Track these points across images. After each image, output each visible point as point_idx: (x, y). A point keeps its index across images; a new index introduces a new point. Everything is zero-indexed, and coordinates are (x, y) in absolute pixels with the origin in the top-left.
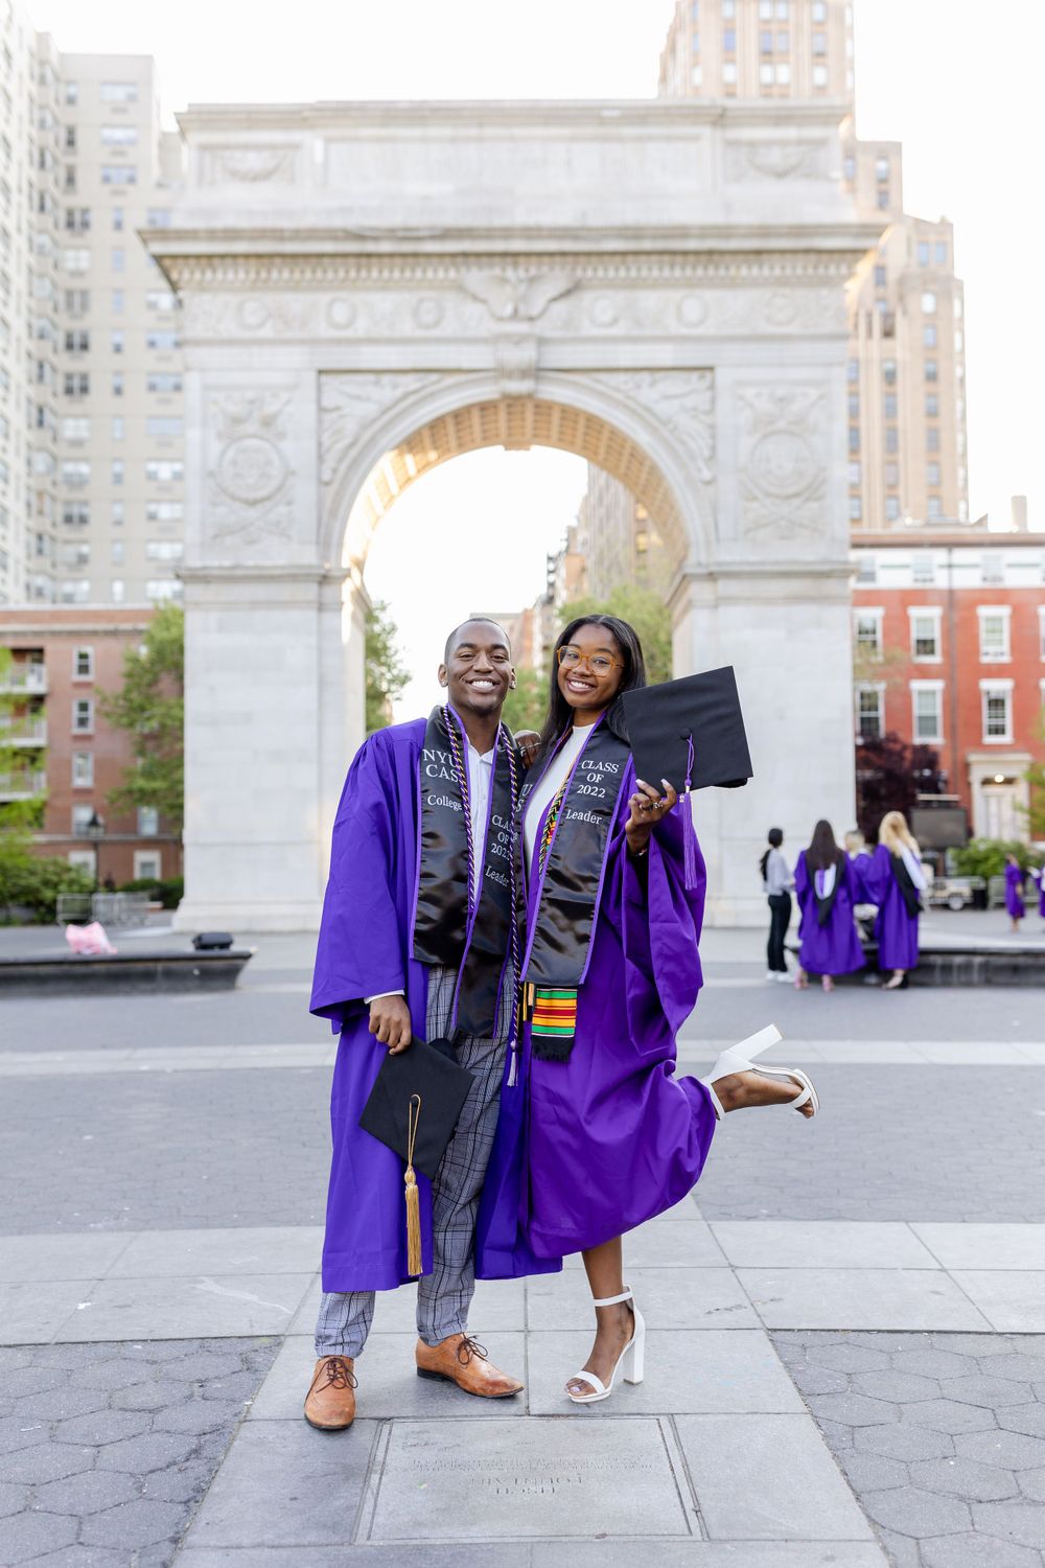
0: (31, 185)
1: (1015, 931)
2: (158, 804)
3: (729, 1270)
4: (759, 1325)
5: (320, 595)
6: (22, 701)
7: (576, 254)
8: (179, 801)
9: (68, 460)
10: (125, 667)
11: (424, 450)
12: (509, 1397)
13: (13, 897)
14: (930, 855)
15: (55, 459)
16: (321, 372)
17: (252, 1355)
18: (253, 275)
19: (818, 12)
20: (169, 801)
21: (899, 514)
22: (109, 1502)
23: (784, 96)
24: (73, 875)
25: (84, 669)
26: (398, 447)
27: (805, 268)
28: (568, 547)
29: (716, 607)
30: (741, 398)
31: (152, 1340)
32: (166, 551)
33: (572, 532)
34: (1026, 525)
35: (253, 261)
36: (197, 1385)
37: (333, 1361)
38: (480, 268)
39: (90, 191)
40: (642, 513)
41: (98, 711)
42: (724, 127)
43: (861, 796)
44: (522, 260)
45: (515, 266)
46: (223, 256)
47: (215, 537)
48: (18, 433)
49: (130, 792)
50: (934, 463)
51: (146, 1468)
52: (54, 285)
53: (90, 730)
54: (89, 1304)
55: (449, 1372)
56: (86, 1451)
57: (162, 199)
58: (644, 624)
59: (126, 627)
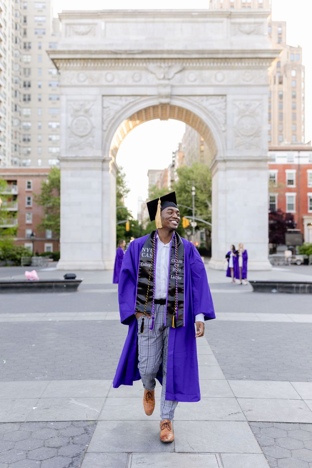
0: (13, 35)
2: (52, 229)
3: (235, 398)
4: (245, 420)
5: (102, 166)
6: (11, 197)
7: (184, 59)
8: (58, 228)
9: (24, 121)
10: (42, 187)
11: (135, 120)
13: (8, 257)
15: (20, 121)
16: (103, 96)
17: (88, 427)
18: (82, 65)
20: (55, 228)
21: (283, 141)
23: (250, 7)
24: (26, 251)
25: (29, 187)
26: (128, 119)
27: (256, 63)
28: (179, 149)
29: (226, 170)
30: (235, 105)
31: (56, 421)
32: (54, 150)
33: (180, 145)
35: (82, 61)
36: (71, 438)
38: (153, 63)
39: (31, 37)
40: (202, 139)
41: (33, 200)
42: (231, 18)
43: (270, 229)
44: (166, 60)
45: (164, 62)
46: (73, 59)
47: (70, 147)
48: (9, 113)
49: (43, 225)
50: (294, 124)
52: (20, 67)
53: (31, 206)
54: (36, 407)
56: (37, 462)
57: (54, 39)
58: (203, 175)
59: (42, 174)
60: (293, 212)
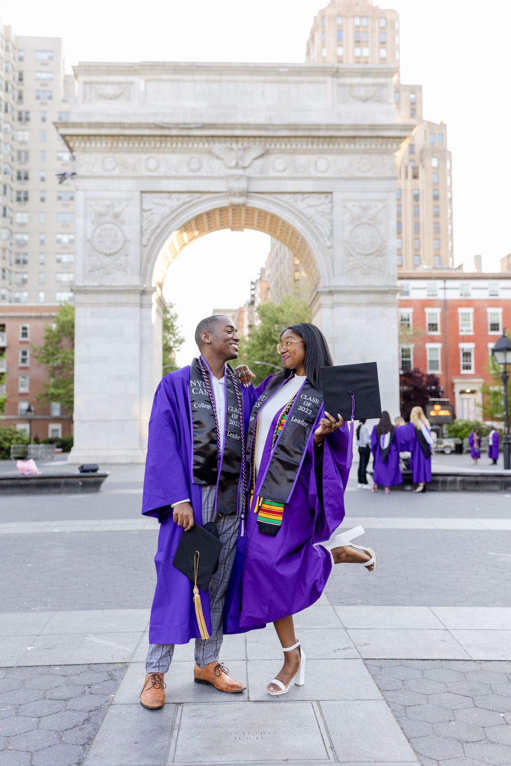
1: (476, 464)
2: (60, 401)
3: (344, 630)
4: (359, 657)
5: (141, 300)
7: (266, 137)
8: (71, 399)
9: (18, 233)
10: (45, 334)
11: (192, 231)
12: (239, 692)
14: (435, 427)
15: (11, 232)
16: (142, 192)
17: (114, 672)
18: (109, 145)
19: (383, 23)
20: (66, 399)
21: (420, 263)
22: (46, 745)
23: (366, 63)
24: (18, 435)
25: (25, 335)
26: (179, 229)
27: (376, 145)
28: (261, 278)
29: (333, 307)
30: (345, 207)
31: (64, 665)
32: (65, 278)
33: (263, 271)
34: (481, 269)
35: (110, 138)
36: (87, 687)
37: (154, 675)
38: (220, 143)
39: (29, 103)
40: (297, 262)
41: (31, 355)
42: (338, 77)
43: (402, 399)
44: (240, 139)
45: (237, 142)
46: (95, 136)
47: (90, 271)
49: (47, 395)
50: (437, 239)
51: (63, 728)
52: (12, 148)
53: (27, 364)
54: (32, 647)
55: (210, 680)
56: (33, 720)
57: (65, 107)
58: (298, 315)
59: (46, 314)
60: (438, 372)
